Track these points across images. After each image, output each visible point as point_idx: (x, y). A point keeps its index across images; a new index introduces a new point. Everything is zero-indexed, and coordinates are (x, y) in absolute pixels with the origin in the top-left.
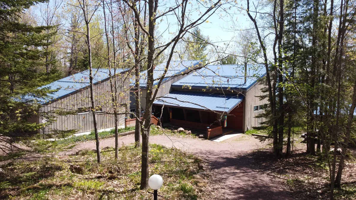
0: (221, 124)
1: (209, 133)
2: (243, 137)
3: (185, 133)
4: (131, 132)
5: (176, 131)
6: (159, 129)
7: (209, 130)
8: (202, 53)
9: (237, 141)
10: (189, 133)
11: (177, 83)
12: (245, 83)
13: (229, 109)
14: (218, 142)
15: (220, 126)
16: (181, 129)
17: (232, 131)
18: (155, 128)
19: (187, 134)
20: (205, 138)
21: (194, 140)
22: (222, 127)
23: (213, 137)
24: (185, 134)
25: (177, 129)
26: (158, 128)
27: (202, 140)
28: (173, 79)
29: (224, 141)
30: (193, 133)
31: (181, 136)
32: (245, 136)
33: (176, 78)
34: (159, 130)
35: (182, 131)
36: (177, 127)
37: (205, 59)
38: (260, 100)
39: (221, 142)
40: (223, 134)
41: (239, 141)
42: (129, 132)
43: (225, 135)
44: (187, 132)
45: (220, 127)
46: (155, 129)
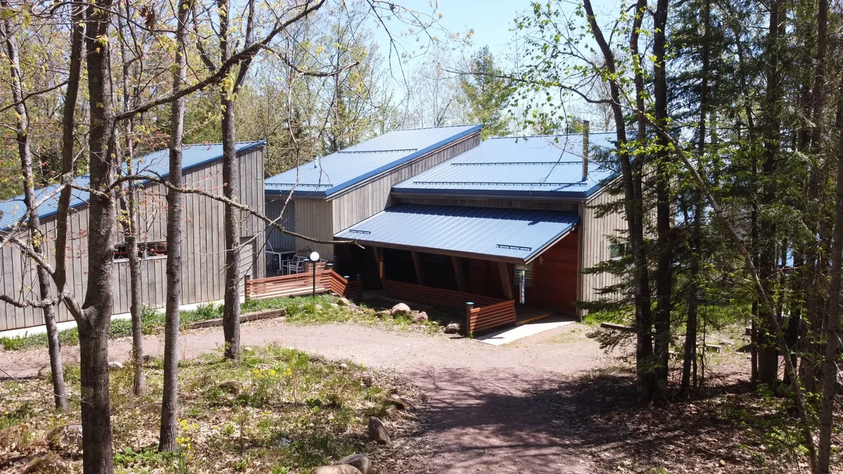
0: (510, 295)
1: (472, 318)
2: (574, 331)
3: (408, 318)
4: (257, 313)
5: (388, 312)
6: (343, 307)
7: (473, 310)
8: (497, 113)
9: (555, 342)
10: (421, 320)
11: (408, 184)
12: (584, 179)
13: (533, 250)
14: (497, 345)
15: (508, 300)
16: (402, 306)
17: (547, 315)
18: (332, 304)
19: (414, 322)
20: (464, 333)
21: (431, 338)
22: (514, 301)
23: (484, 332)
24: (409, 321)
25: (390, 307)
26: (340, 303)
27: (451, 338)
28: (397, 173)
29: (515, 343)
30: (431, 318)
31: (396, 327)
32: (580, 330)
33: (405, 171)
34: (341, 310)
35: (402, 313)
36: (391, 300)
37: (506, 129)
38: (597, 217)
39: (504, 345)
40: (519, 323)
41: (557, 345)
42: (251, 313)
43: (522, 325)
44: (417, 315)
45: (508, 302)
46: (330, 307)
